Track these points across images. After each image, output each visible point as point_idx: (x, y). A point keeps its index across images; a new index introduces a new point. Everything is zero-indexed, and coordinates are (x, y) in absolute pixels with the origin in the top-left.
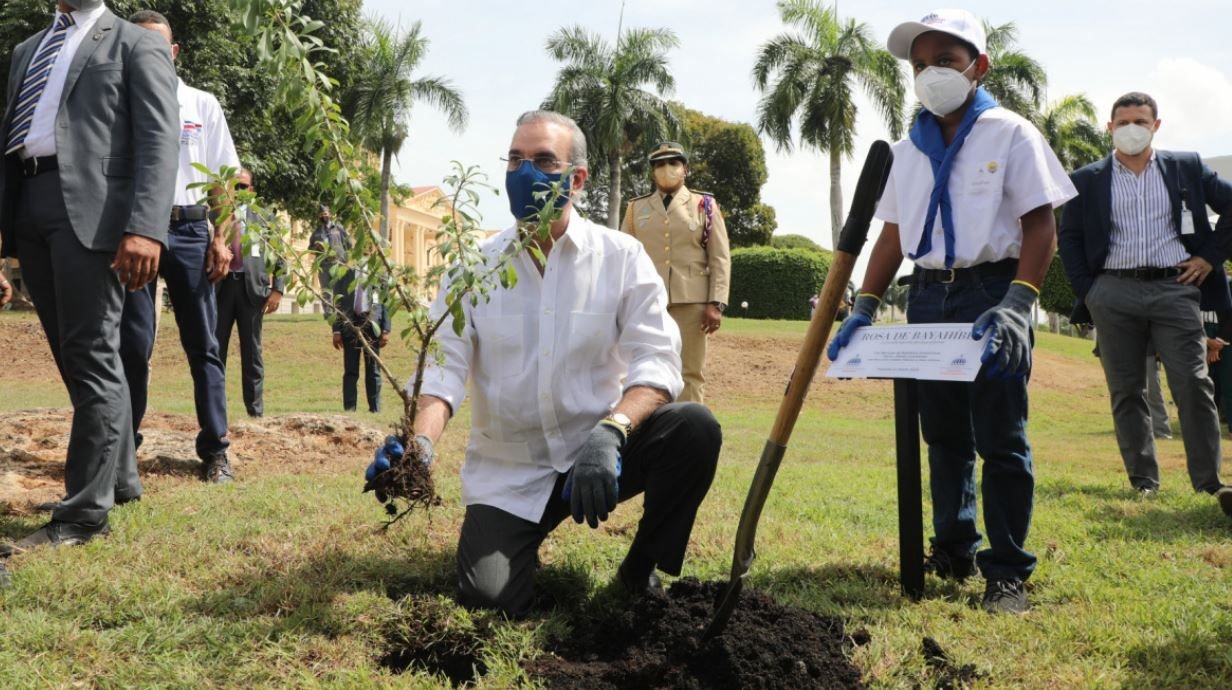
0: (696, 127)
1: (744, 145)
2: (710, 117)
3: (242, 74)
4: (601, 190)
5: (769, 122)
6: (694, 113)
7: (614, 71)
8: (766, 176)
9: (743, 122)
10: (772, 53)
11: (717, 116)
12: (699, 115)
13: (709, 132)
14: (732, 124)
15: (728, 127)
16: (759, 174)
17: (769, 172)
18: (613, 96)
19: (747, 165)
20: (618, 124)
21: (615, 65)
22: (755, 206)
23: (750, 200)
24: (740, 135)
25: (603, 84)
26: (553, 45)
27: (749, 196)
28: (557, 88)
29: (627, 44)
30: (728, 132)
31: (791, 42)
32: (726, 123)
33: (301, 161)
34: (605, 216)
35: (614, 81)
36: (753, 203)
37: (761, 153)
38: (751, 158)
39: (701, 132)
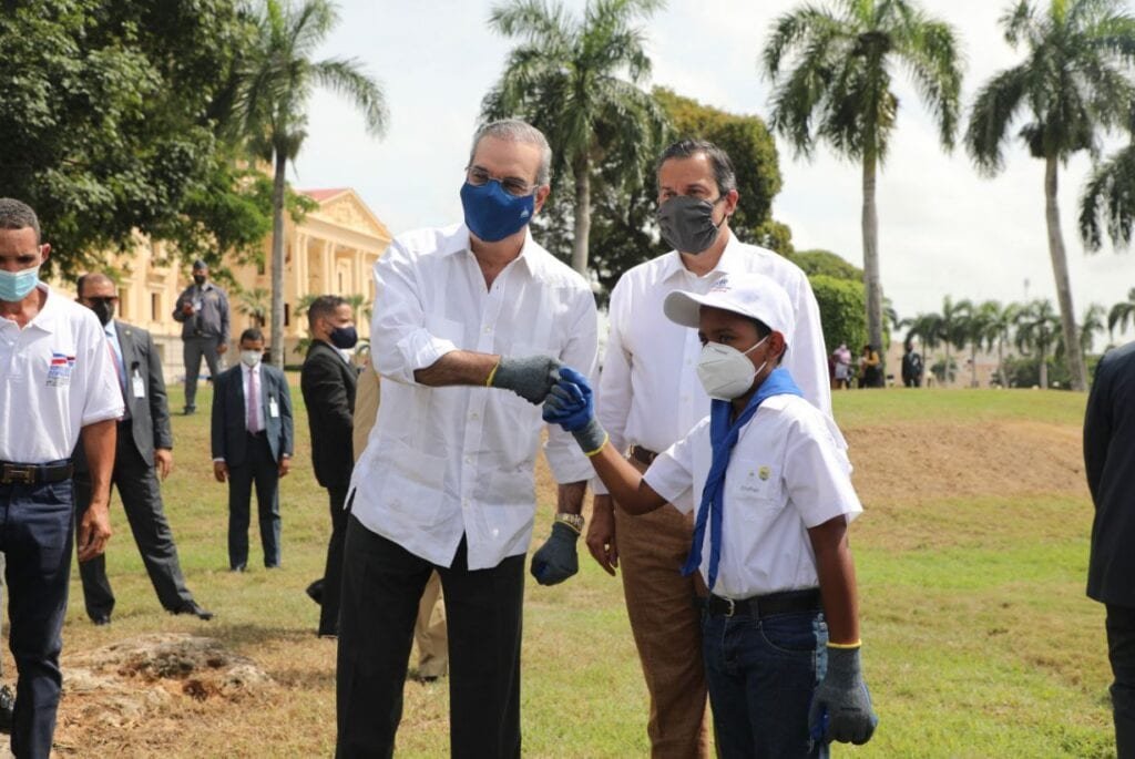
0: (689, 120)
1: (751, 145)
2: (709, 107)
3: (69, 68)
4: (566, 201)
5: (783, 118)
6: (687, 101)
7: (581, 51)
8: (780, 183)
9: (750, 115)
10: (787, 29)
11: (717, 107)
12: (692, 104)
13: (706, 127)
14: (737, 117)
15: (732, 121)
16: (771, 182)
17: (784, 178)
18: (579, 86)
19: (755, 172)
20: (587, 123)
21: (582, 44)
22: (765, 224)
23: (759, 216)
24: (747, 131)
25: (566, 70)
26: (498, 16)
27: (757, 211)
28: (507, 74)
29: (596, 15)
30: (730, 128)
31: (813, 13)
32: (729, 115)
33: (159, 181)
34: (571, 236)
35: (581, 65)
36: (763, 219)
37: (774, 155)
38: (761, 162)
39: (696, 127)
